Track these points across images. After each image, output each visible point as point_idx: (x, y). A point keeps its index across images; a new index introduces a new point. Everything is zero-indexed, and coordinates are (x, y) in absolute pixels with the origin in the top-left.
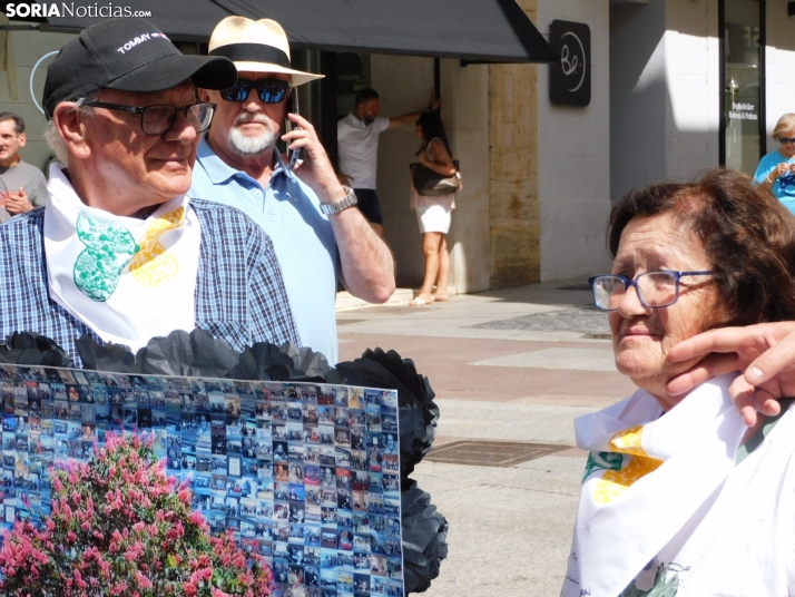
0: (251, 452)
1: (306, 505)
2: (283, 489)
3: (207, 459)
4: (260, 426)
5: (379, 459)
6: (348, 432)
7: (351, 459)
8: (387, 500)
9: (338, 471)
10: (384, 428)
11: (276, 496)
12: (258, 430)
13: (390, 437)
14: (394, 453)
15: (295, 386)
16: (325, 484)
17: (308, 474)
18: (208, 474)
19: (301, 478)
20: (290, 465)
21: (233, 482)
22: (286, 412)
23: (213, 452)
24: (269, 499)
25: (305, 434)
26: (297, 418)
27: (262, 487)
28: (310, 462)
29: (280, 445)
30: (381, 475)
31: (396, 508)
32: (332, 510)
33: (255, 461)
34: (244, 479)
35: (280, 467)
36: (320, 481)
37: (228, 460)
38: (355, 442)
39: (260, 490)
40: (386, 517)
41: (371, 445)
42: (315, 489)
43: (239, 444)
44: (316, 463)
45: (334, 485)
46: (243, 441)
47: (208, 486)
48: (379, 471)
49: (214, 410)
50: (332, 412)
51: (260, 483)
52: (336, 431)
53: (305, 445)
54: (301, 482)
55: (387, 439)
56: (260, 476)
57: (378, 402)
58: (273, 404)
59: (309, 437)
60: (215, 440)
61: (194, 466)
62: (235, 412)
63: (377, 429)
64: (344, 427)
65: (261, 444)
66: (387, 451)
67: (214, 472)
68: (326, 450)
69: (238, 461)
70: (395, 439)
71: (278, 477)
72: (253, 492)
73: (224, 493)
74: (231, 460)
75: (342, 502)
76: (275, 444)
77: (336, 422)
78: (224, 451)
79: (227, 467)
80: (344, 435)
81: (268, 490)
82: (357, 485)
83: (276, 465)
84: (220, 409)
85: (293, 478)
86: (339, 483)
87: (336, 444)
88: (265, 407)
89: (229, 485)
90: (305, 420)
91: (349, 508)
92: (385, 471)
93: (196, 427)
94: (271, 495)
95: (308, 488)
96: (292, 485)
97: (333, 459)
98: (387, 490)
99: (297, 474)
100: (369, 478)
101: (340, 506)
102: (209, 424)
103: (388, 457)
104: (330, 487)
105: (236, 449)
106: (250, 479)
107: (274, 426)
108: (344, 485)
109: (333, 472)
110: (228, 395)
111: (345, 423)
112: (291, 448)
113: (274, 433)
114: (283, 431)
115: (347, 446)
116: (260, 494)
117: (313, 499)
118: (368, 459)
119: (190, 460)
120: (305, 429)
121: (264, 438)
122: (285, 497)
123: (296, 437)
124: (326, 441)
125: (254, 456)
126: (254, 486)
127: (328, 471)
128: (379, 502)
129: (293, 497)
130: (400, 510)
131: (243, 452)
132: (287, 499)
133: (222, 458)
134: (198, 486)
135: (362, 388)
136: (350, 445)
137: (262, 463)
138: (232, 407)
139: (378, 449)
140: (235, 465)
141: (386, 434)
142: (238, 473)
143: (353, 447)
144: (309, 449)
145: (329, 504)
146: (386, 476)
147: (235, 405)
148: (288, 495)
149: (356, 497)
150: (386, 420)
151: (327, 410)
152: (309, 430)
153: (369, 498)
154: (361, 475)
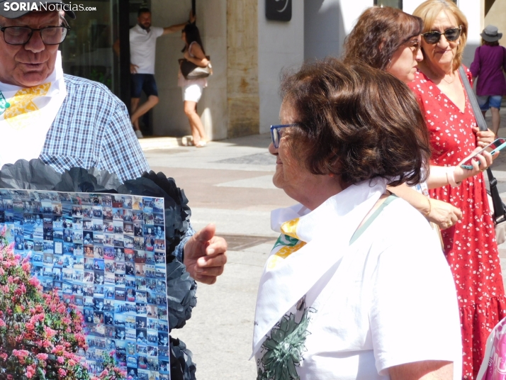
0: (69, 239)
1: (105, 272)
2: (90, 262)
3: (41, 243)
4: (75, 222)
5: (152, 243)
6: (132, 225)
7: (134, 242)
8: (157, 269)
9: (126, 250)
10: (155, 222)
11: (85, 267)
12: (74, 224)
13: (159, 228)
14: (162, 238)
15: (98, 195)
16: (118, 259)
17: (107, 252)
18: (41, 253)
19: (102, 255)
20: (95, 247)
21: (57, 258)
22: (92, 212)
23: (45, 239)
24: (80, 268)
25: (104, 226)
26: (99, 216)
27: (76, 261)
28: (107, 245)
29: (88, 234)
30: (153, 253)
31: (163, 274)
32: (122, 275)
33: (72, 245)
34: (65, 256)
35: (88, 248)
36: (114, 257)
37: (54, 244)
38: (137, 231)
39: (75, 263)
40: (157, 280)
41: (148, 233)
42: (111, 262)
43: (61, 233)
44: (112, 246)
45: (123, 260)
46: (64, 231)
47: (41, 261)
48: (152, 250)
49: (45, 211)
50: (122, 212)
51: (75, 259)
52: (125, 224)
53: (105, 234)
54: (102, 258)
55: (157, 230)
56: (75, 254)
57: (151, 205)
58: (84, 207)
59: (107, 228)
60: (46, 231)
61: (32, 248)
62: (58, 213)
63: (151, 223)
64: (130, 222)
65: (76, 233)
66: (157, 238)
67: (45, 251)
68: (118, 237)
69: (61, 244)
70: (162, 229)
71: (87, 254)
72: (71, 265)
73: (52, 265)
74: (56, 244)
75: (128, 271)
76: (85, 233)
77: (124, 219)
78: (51, 238)
79: (53, 248)
80: (130, 227)
81: (80, 263)
82: (137, 259)
83: (85, 247)
84: (49, 211)
85: (96, 255)
86: (126, 259)
87: (124, 233)
88: (78, 209)
89: (55, 260)
90: (104, 217)
91: (133, 274)
92: (156, 250)
93: (33, 223)
94: (82, 266)
95: (106, 261)
96: (96, 260)
97: (123, 242)
98: (157, 262)
99: (99, 252)
100: (145, 255)
101: (127, 273)
102: (42, 220)
103: (158, 241)
104: (121, 261)
105: (59, 237)
106: (69, 256)
107: (84, 222)
108: (130, 260)
109: (123, 251)
110: (54, 201)
111: (130, 219)
112: (95, 236)
113: (84, 226)
114: (90, 225)
115: (132, 234)
116: (75, 266)
117: (110, 269)
118: (145, 243)
119: (30, 244)
120: (104, 223)
121: (78, 229)
122: (91, 268)
123: (98, 229)
124: (118, 231)
125: (71, 241)
126: (71, 260)
127: (119, 250)
128: (152, 270)
129: (97, 268)
130: (166, 276)
131: (63, 238)
132: (92, 269)
133: (50, 242)
134: (35, 260)
135: (141, 197)
136: (133, 234)
137: (76, 246)
138: (57, 209)
139: (151, 236)
140: (59, 247)
141: (157, 226)
142: (61, 252)
143: (136, 235)
144: (107, 237)
145: (120, 272)
146: (156, 254)
147: (58, 208)
148: (93, 266)
149: (137, 267)
150: (157, 217)
151: (118, 211)
152: (107, 224)
153: (146, 268)
154: (141, 253)
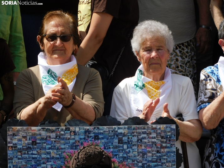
0: (130, 143)
1: (147, 154)
2: (140, 150)
3: (117, 146)
4: (133, 136)
5: (170, 141)
6: (160, 135)
7: (161, 142)
8: (172, 150)
9: (157, 145)
10: (171, 133)
11: (138, 153)
12: (133, 138)
13: (173, 135)
14: (174, 139)
15: (145, 126)
16: (153, 148)
17: (148, 146)
18: (117, 149)
19: (146, 147)
20: (142, 145)
21: (125, 150)
22: (141, 132)
23: (119, 144)
25: (147, 137)
26: (145, 134)
27: (134, 151)
28: (149, 143)
29: (140, 140)
30: (170, 144)
31: (174, 151)
32: (155, 154)
33: (132, 145)
34: (128, 150)
35: (139, 146)
36: (151, 148)
38: (162, 137)
39: (133, 152)
40: (171, 154)
41: (167, 138)
42: (150, 149)
43: (127, 141)
44: (151, 143)
45: (156, 148)
46: (128, 140)
47: (117, 152)
48: (170, 143)
49: (119, 134)
50: (156, 131)
51: (133, 150)
52: (157, 136)
53: (147, 140)
54: (146, 148)
55: (172, 136)
56: (133, 148)
57: (170, 128)
58: (138, 131)
59: (149, 138)
60: (119, 141)
61: (112, 148)
62: (126, 134)
63: (170, 134)
64: (160, 134)
65: (134, 141)
66: (172, 139)
67: (119, 149)
68: (153, 140)
69: (126, 145)
71: (139, 148)
72: (131, 152)
73: (122, 153)
74: (124, 145)
75: (158, 152)
76: (138, 140)
77: (157, 133)
78: (122, 143)
79: (123, 147)
80: (159, 136)
81: (136, 151)
82: (162, 147)
83: (138, 145)
84: (121, 133)
85: (143, 148)
86: (157, 147)
87: (157, 138)
88: (135, 132)
89: (124, 151)
90: (147, 134)
91: (160, 153)
92: (171, 143)
93: (113, 138)
94: (137, 152)
95: (148, 149)
96: (143, 149)
97: (156, 142)
98: (172, 147)
99: (144, 147)
100: (166, 145)
101: (157, 153)
102: (117, 137)
103: (172, 140)
104: (155, 149)
105: (126, 143)
106: (130, 149)
107: (138, 136)
108: (159, 148)
109: (156, 145)
110: (125, 130)
111: (160, 133)
112: (143, 141)
113: (138, 138)
114: (140, 137)
115: (160, 139)
116: (133, 153)
117: (149, 152)
118: (166, 141)
119: (111, 146)
120: (147, 136)
121: (135, 139)
122: (141, 152)
123: (145, 138)
124: (154, 138)
125: (132, 144)
126: (131, 151)
127: (154, 145)
128: (169, 150)
129: (143, 152)
130: (175, 152)
131: (128, 143)
132: (141, 153)
133: (121, 145)
134: (114, 152)
135: (165, 125)
136: (161, 138)
137: (134, 145)
138: (125, 133)
139: (169, 139)
141: (172, 135)
142: (126, 148)
143: (162, 139)
144: (148, 140)
145: (154, 153)
146: (172, 144)
147: (126, 132)
148: (142, 152)
149: (162, 150)
150: (172, 132)
151: (154, 131)
152: (149, 136)
153: (166, 150)
154: (164, 145)
